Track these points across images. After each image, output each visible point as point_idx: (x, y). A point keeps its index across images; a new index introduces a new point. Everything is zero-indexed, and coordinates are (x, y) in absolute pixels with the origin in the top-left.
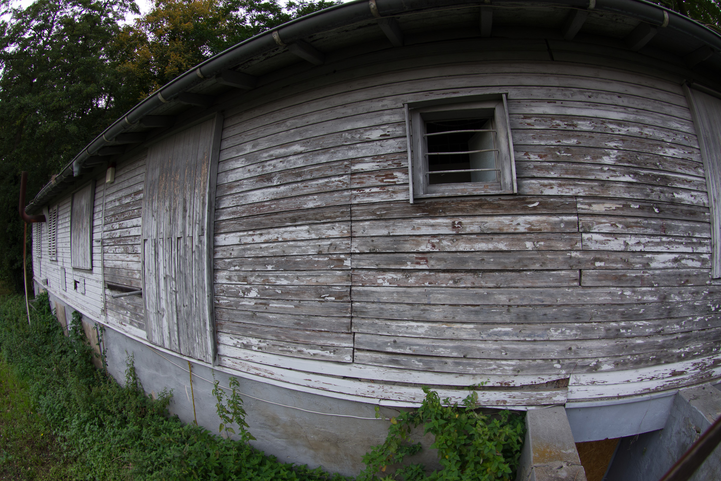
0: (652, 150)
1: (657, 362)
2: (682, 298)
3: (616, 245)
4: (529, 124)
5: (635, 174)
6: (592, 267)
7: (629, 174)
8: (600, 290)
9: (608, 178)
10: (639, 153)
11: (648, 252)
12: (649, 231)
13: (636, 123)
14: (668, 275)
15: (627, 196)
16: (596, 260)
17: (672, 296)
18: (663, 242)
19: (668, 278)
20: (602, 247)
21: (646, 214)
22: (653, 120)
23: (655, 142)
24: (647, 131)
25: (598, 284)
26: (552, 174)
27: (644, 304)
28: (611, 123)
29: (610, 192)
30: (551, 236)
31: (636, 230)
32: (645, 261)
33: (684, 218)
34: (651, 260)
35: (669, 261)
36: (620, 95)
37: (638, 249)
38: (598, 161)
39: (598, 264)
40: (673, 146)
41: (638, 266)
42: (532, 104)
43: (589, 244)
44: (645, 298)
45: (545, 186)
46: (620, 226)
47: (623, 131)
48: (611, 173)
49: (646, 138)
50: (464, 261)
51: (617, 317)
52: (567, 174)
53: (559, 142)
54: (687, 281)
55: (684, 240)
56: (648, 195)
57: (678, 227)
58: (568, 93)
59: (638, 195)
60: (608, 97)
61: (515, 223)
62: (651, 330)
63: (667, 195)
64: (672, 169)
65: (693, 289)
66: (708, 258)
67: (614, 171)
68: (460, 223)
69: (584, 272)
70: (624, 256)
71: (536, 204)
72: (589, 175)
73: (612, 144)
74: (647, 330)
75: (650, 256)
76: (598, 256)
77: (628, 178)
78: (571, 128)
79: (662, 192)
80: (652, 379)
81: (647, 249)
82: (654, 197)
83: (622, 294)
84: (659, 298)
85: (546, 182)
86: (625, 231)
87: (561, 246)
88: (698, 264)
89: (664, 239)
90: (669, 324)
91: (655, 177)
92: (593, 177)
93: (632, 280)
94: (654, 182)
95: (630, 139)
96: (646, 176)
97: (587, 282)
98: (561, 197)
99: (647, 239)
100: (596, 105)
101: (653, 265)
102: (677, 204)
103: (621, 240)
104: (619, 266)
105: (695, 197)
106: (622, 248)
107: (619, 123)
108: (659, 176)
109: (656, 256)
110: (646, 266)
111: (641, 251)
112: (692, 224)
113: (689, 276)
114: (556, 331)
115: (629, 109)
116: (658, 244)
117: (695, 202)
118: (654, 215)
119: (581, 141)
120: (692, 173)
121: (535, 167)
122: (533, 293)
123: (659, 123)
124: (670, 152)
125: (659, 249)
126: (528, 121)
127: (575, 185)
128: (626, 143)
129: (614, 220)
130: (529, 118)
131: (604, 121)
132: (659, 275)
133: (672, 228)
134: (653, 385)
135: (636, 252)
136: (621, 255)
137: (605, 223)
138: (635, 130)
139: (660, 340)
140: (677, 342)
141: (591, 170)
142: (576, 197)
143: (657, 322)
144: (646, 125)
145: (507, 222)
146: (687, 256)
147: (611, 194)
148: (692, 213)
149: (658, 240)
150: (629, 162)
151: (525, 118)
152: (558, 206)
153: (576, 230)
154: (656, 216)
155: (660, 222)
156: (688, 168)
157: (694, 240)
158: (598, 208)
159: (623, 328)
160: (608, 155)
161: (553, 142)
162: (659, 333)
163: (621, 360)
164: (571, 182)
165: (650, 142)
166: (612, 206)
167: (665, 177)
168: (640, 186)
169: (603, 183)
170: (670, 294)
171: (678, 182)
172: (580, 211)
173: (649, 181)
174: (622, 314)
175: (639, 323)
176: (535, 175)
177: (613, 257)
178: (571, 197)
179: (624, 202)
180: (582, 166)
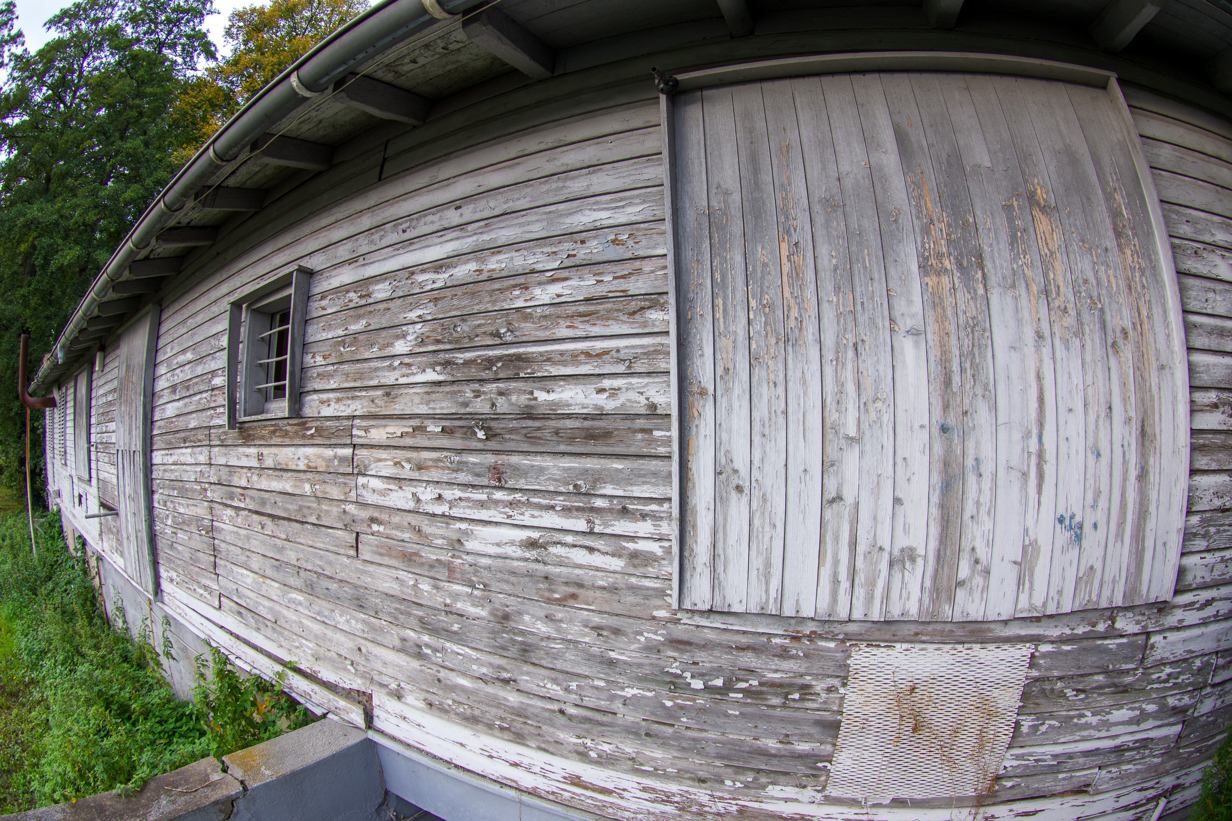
0: (494, 302)
1: (519, 738)
2: (558, 630)
3: (401, 498)
4: (322, 308)
5: (447, 364)
6: (369, 530)
7: (433, 366)
8: (383, 570)
9: (397, 380)
10: (463, 318)
11: (461, 519)
12: (463, 477)
13: (477, 252)
14: (513, 573)
15: (423, 409)
16: (373, 520)
17: (527, 618)
18: (497, 502)
19: (513, 579)
20: (381, 501)
21: (458, 443)
22: (518, 231)
23: (512, 282)
24: (494, 263)
25: (378, 559)
26: (333, 384)
27: (462, 616)
28: (423, 271)
29: (397, 406)
30: (327, 477)
31: (435, 475)
32: (455, 537)
33: (562, 448)
34: (466, 533)
35: (512, 543)
36: (457, 204)
37: (439, 509)
38: (387, 352)
39: (375, 527)
40: (565, 273)
41: (439, 542)
42: (333, 273)
43: (364, 493)
44: (459, 605)
45: (323, 402)
46: (407, 466)
47: (442, 279)
48: (405, 370)
49: (491, 279)
51: (413, 622)
52: (347, 381)
53: (346, 329)
54: (574, 596)
55: (559, 501)
56: (466, 404)
57: (541, 470)
58: (376, 237)
59: (445, 406)
60: (435, 218)
61: (297, 457)
62: (484, 670)
63: (514, 398)
64: (542, 335)
65: (596, 619)
67: (409, 365)
68: (262, 454)
69: (362, 536)
70: (415, 520)
71: (313, 431)
72: (372, 379)
73: (413, 315)
74: (475, 667)
75: (463, 526)
76: (376, 514)
77: (431, 375)
78: (364, 301)
79: (501, 393)
80: (515, 765)
81: (455, 512)
82: (481, 406)
83: (415, 585)
84: (492, 613)
85: (325, 397)
86: (416, 475)
87: (335, 492)
88: (617, 564)
89: (499, 495)
90: (528, 673)
91: (490, 362)
92: (374, 382)
93: (432, 566)
94: (485, 375)
95: (448, 293)
96: (468, 363)
97: (365, 553)
98: (338, 418)
99: (458, 493)
100: (407, 244)
101: (470, 545)
102: (545, 417)
103: (408, 491)
104: (406, 536)
105: (614, 392)
106: (411, 505)
107: (438, 266)
108: (500, 358)
109: (479, 529)
110: (456, 545)
111: (443, 515)
112: (590, 463)
113: (580, 585)
114: (341, 615)
115: (470, 227)
116: (482, 505)
117: (610, 405)
118: (474, 444)
119: (371, 322)
120: (616, 329)
121: (318, 375)
122: (315, 555)
123: (537, 229)
124: (544, 294)
125: (484, 515)
126: (323, 303)
127: (353, 398)
128: (440, 304)
129: (400, 454)
130: (325, 298)
131: (410, 271)
132: (488, 568)
133: (518, 472)
135: (434, 515)
136: (410, 518)
137: (386, 460)
138: (464, 271)
139: (513, 698)
140: (561, 720)
141: (377, 369)
142: (354, 417)
143: (497, 661)
144: (497, 249)
145: (291, 455)
146: (569, 539)
147: (397, 408)
148: (591, 436)
149: (484, 497)
150: (438, 342)
151: (321, 299)
152: (333, 433)
153: (350, 470)
154: (480, 446)
155: (491, 459)
156: (607, 317)
157: (599, 503)
158: (378, 434)
159: (428, 646)
160: (404, 336)
161: (341, 332)
162: (506, 681)
163: (435, 700)
164: (350, 394)
165: (497, 285)
166: (396, 428)
167: (519, 358)
168: (455, 388)
169: (390, 391)
170: (520, 613)
171: (555, 363)
172: (356, 441)
173: (474, 372)
174: (421, 620)
175: (456, 648)
176: (318, 386)
177: (396, 519)
178: (348, 418)
179: (415, 422)
180: (366, 365)
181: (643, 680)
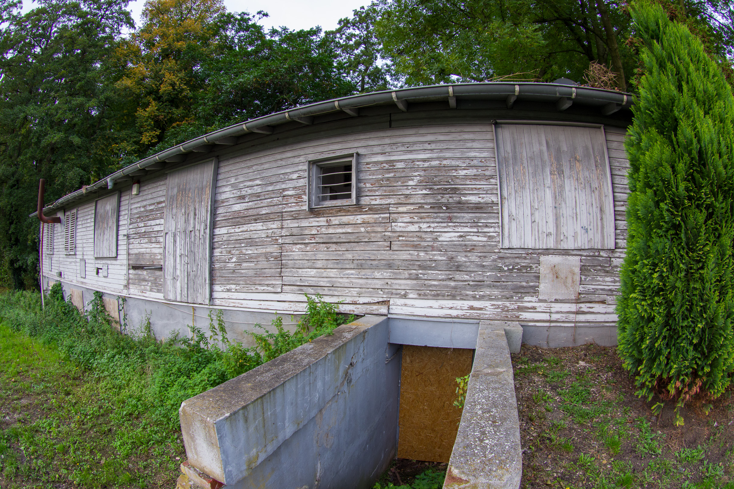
0: (446, 173)
1: (453, 297)
2: (469, 259)
3: (414, 228)
4: (368, 168)
5: (430, 189)
6: (397, 240)
7: (425, 189)
8: (403, 252)
9: (410, 193)
10: (436, 176)
11: (437, 232)
12: (438, 220)
13: (438, 158)
14: (455, 245)
15: (422, 201)
16: (399, 236)
17: (459, 257)
18: (450, 226)
19: (455, 247)
20: (403, 230)
21: (437, 211)
22: (453, 154)
23: (451, 168)
24: (445, 162)
25: (401, 249)
26: (377, 193)
27: (436, 261)
28: (418, 161)
30: (374, 225)
31: (427, 220)
32: (435, 237)
33: (470, 211)
34: (439, 236)
35: (455, 237)
36: (430, 143)
37: (429, 230)
38: (405, 184)
39: (401, 238)
40: (468, 168)
41: (429, 239)
42: (372, 156)
43: (395, 228)
44: (435, 258)
45: (372, 200)
46: (416, 218)
47: (426, 164)
48: (413, 190)
49: (444, 167)
50: (331, 238)
51: (416, 267)
52: (385, 192)
53: (383, 176)
54: (473, 249)
55: (469, 225)
56: (439, 200)
57: (464, 217)
58: (394, 147)
59: (431, 201)
60: (421, 145)
61: (356, 219)
62: (443, 277)
63: (455, 199)
64: (462, 183)
65: (479, 254)
66: (496, 235)
67: (415, 189)
68: (330, 220)
69: (392, 243)
70: (418, 234)
71: (367, 209)
72: (398, 192)
73: (416, 174)
74: (440, 276)
75: (438, 234)
76: (401, 234)
77: (424, 192)
78: (392, 168)
79: (450, 197)
80: (451, 308)
81: (435, 230)
82: (444, 200)
83: (418, 254)
84: (447, 258)
85: (373, 198)
86: (420, 220)
87: (379, 229)
88: (485, 239)
89: (450, 224)
90: (458, 274)
91: (447, 189)
92: (401, 193)
93: (425, 247)
94: (445, 192)
95: (430, 169)
96: (438, 189)
97: (394, 247)
98: (381, 205)
99: (436, 225)
100: (411, 152)
101: (440, 239)
102: (464, 204)
103: (416, 226)
104: (415, 239)
105: (483, 198)
106: (418, 230)
107: (424, 160)
108: (449, 188)
109: (443, 234)
110: (435, 240)
111: (431, 231)
112: (477, 215)
113: (475, 246)
114: (378, 273)
115: (435, 151)
116: (445, 227)
117: (482, 201)
118: (442, 211)
119: (396, 174)
120: (482, 183)
121: (368, 190)
122: (365, 253)
123: (458, 155)
124: (462, 173)
125: (446, 230)
126: (368, 166)
127: (389, 198)
128: (426, 172)
129: (412, 215)
130: (369, 164)
131: (413, 161)
132: (447, 245)
133: (456, 217)
134: (454, 313)
135: (427, 232)
136: (417, 234)
137: (406, 217)
138: (435, 163)
139: (453, 284)
140: (468, 287)
141: (400, 189)
142: (389, 204)
143: (448, 272)
144: (446, 159)
145: (352, 219)
146: (472, 234)
147: (411, 201)
148: (477, 208)
149: (446, 225)
150: (427, 182)
151: (367, 164)
152: (378, 210)
153: (388, 221)
154: (444, 211)
155: (448, 215)
156: (480, 180)
157: (480, 224)
158: (402, 209)
159: (421, 274)
160: (413, 180)
161: (380, 177)
162: (451, 279)
163: (422, 292)
164: (387, 197)
165: (447, 169)
166: (412, 207)
167: (456, 188)
168: (434, 195)
169: (407, 196)
170: (457, 256)
171: (467, 190)
172: (391, 211)
173: (441, 191)
174: (419, 266)
175: (432, 272)
176: (368, 194)
177: (411, 234)
178: (387, 204)
179: (420, 205)
180: (395, 188)
181: (492, 270)
